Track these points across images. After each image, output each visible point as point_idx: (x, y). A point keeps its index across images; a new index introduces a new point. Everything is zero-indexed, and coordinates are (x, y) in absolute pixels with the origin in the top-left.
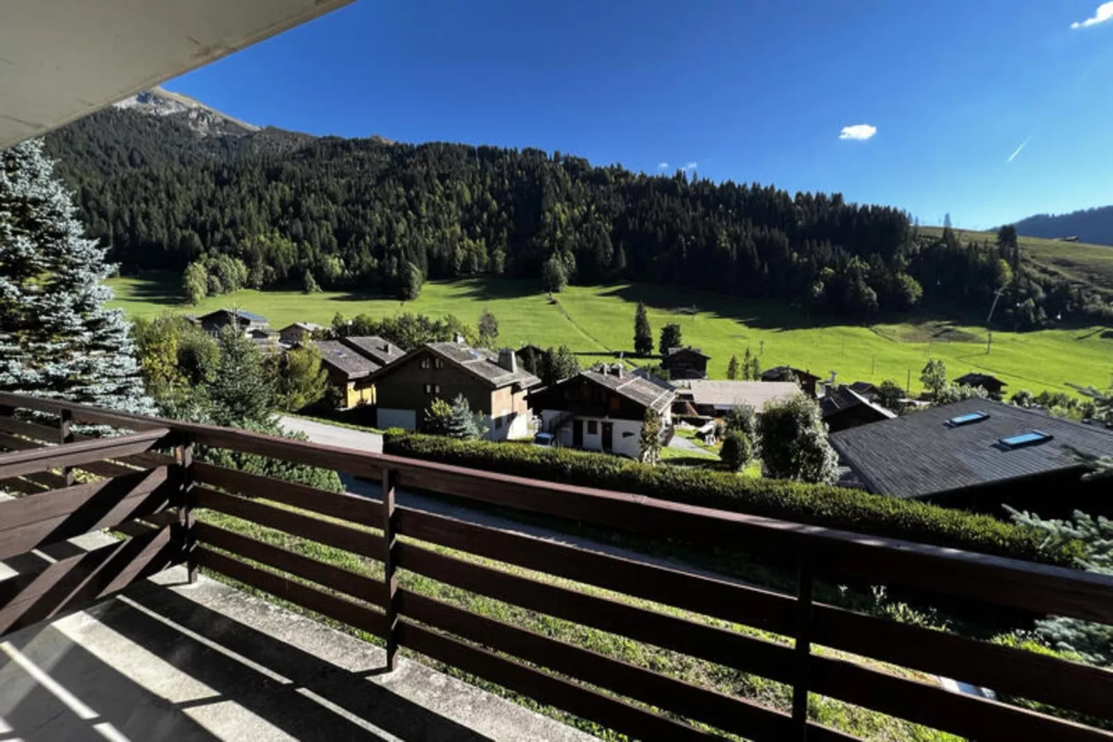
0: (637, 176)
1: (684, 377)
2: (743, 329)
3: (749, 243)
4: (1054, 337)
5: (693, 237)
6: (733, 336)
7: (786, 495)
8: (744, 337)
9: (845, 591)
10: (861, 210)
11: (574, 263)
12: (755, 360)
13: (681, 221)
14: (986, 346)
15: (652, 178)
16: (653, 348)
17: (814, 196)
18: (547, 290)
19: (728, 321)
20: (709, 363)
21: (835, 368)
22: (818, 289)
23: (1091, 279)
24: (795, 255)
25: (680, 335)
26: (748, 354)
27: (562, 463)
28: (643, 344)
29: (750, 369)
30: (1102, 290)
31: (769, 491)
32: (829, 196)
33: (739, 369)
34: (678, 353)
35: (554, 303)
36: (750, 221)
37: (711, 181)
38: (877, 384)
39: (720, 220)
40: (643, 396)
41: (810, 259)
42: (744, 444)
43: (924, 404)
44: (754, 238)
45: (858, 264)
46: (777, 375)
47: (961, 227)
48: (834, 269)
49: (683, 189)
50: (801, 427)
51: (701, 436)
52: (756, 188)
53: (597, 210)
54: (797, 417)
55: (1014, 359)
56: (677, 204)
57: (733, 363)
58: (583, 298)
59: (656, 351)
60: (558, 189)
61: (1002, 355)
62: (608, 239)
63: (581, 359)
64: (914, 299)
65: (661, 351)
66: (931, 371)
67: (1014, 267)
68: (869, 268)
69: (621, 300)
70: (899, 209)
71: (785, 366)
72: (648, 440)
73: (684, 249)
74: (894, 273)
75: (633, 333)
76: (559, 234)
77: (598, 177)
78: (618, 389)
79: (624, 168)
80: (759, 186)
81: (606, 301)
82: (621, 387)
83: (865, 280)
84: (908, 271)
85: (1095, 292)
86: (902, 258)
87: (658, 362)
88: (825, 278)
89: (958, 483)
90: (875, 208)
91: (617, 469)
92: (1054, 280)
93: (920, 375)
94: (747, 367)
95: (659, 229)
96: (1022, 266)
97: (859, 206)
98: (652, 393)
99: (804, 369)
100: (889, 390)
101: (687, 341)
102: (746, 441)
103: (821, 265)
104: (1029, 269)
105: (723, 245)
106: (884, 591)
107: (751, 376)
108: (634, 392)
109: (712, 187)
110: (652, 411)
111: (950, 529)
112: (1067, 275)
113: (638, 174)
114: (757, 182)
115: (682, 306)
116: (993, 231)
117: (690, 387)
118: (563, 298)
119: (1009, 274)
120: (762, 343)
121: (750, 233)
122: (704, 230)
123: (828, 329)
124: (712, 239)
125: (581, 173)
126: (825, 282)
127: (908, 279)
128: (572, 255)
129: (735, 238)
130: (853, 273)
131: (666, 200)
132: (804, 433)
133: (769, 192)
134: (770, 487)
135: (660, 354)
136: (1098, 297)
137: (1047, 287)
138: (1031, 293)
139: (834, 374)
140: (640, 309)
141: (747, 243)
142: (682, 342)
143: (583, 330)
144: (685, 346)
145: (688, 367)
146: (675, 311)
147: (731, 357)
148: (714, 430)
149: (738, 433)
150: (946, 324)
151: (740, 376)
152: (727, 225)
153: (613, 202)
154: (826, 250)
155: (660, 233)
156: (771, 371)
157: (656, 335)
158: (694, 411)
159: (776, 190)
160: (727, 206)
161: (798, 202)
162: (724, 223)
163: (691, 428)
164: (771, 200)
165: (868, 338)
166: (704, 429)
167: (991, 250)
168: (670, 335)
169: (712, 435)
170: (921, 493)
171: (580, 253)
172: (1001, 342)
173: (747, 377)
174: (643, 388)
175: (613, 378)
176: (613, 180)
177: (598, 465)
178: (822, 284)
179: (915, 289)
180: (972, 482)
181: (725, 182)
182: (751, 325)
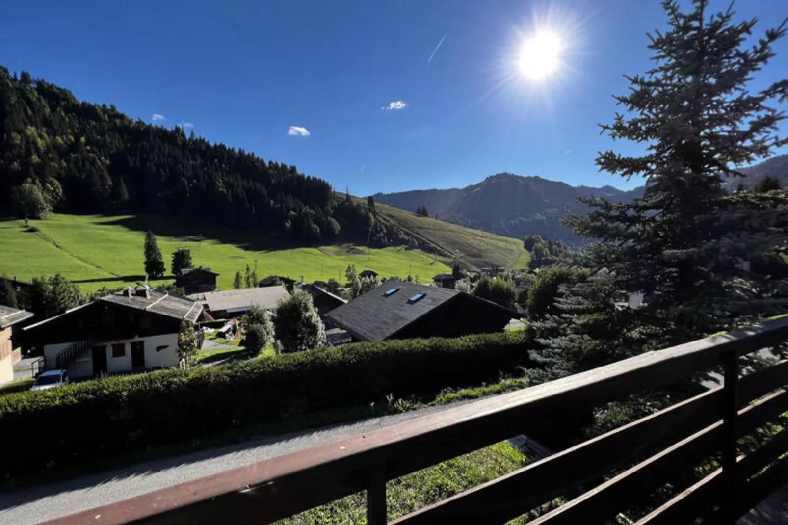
0: (134, 121)
1: (197, 291)
2: (242, 252)
3: (240, 190)
4: (391, 251)
5: (195, 181)
6: (234, 257)
7: (328, 358)
8: (242, 257)
9: (374, 405)
10: (307, 179)
11: (60, 191)
12: (254, 274)
13: (183, 166)
14: (368, 256)
15: (150, 126)
16: (165, 270)
17: (280, 165)
18: (22, 217)
19: (228, 246)
20: (218, 278)
21: (303, 274)
22: (288, 225)
23: (399, 224)
24: (272, 202)
25: (191, 258)
26: (248, 269)
27: (112, 393)
28: (154, 267)
29: (251, 279)
30: (404, 229)
31: (316, 358)
32: (288, 167)
33: (243, 281)
34: (191, 273)
35: (33, 230)
36: (239, 175)
37: (206, 141)
38: (326, 281)
39: (216, 171)
40: (174, 311)
41: (281, 205)
42: (262, 333)
43: (348, 289)
44: (243, 187)
45: (308, 210)
46: (269, 282)
47: (354, 195)
48: (296, 212)
49: (182, 142)
50: (303, 312)
51: (221, 335)
52: (241, 152)
53: (88, 143)
54: (300, 307)
55: (379, 262)
56: (178, 153)
57: (238, 276)
58: (74, 227)
59: (168, 272)
60: (30, 112)
61: (373, 260)
62: (106, 173)
63: (82, 286)
64: (337, 232)
65: (173, 272)
66: (350, 271)
67: (375, 217)
68: (314, 213)
69: (125, 229)
70: (326, 181)
71: (274, 275)
72: (185, 348)
73: (188, 189)
74: (327, 217)
75: (143, 258)
76: (35, 158)
77: (87, 112)
78: (148, 308)
79: (119, 110)
80: (244, 151)
81: (105, 229)
82: (150, 306)
83: (313, 220)
84: (333, 216)
85: (401, 230)
86: (330, 209)
87: (173, 281)
88: (291, 218)
89: (401, 325)
90: (314, 179)
91: (184, 379)
92: (388, 224)
93: (345, 274)
94: (248, 278)
95: (162, 171)
96: (377, 216)
97: (306, 176)
98: (183, 307)
99: (286, 276)
100: (332, 284)
101: (197, 262)
102: (263, 330)
103: (288, 210)
104: (380, 218)
105: (220, 189)
106: (393, 396)
107: (252, 284)
108: (165, 309)
109: (208, 146)
110: (187, 322)
111: (409, 350)
112: (392, 221)
113: (135, 120)
114: (242, 149)
115: (189, 235)
116: (365, 198)
117: (205, 299)
118: (48, 226)
119: (373, 220)
120: (256, 261)
121: (241, 183)
122: (204, 178)
123: (296, 250)
124: (211, 185)
125: (63, 103)
126: (291, 220)
127: (333, 221)
128: (56, 182)
129: (228, 186)
130: (306, 214)
131: (167, 147)
132: (305, 316)
133: (250, 157)
134: (316, 355)
135: (173, 275)
136: (402, 232)
137: (386, 227)
138: (382, 230)
139: (302, 277)
140: (149, 237)
141: (239, 191)
142: (193, 264)
143: (79, 258)
144: (197, 267)
145: (201, 283)
146: (184, 239)
147: (236, 272)
148: (232, 329)
149: (256, 326)
150: (352, 245)
151: (244, 285)
152: (222, 176)
153: (108, 140)
154: (291, 201)
155: (163, 173)
156: (265, 280)
157: (167, 260)
158: (210, 317)
159: (256, 157)
160: (221, 162)
161: (270, 167)
162: (220, 174)
163: (211, 331)
164: (253, 162)
165: (317, 254)
166: (224, 329)
167: (366, 208)
168: (181, 258)
169: (231, 333)
170: (388, 335)
171: (67, 181)
172: (374, 254)
173: (248, 286)
174: (173, 304)
175: (139, 299)
176: (107, 118)
177: (161, 383)
178: (290, 222)
179: (337, 226)
180: (407, 323)
181: (218, 144)
182: (246, 249)
